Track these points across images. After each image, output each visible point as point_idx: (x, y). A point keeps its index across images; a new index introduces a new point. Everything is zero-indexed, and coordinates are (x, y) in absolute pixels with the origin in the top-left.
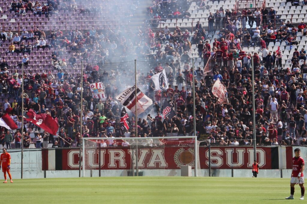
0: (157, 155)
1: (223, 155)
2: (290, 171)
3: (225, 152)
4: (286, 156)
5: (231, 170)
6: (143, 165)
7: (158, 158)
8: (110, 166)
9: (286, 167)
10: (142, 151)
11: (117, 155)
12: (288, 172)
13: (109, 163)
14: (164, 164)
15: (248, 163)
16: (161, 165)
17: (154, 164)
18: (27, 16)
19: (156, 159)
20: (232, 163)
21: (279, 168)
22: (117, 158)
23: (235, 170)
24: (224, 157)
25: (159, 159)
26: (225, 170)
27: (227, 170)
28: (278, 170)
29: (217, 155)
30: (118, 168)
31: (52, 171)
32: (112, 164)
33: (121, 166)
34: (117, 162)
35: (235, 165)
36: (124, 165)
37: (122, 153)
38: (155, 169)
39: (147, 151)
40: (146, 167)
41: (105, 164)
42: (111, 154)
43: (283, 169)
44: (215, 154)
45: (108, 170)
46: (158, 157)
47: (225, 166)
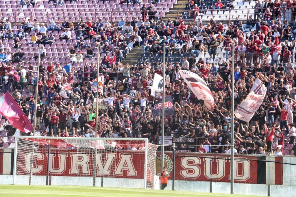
0: (125, 161)
1: (200, 164)
2: (279, 187)
3: (204, 161)
4: (274, 168)
5: (209, 183)
6: (108, 172)
7: (125, 165)
8: (72, 172)
9: (274, 182)
10: (109, 155)
11: (80, 159)
12: (276, 188)
13: (70, 168)
14: (132, 172)
15: (229, 175)
16: (129, 173)
17: (121, 171)
18: (64, 7)
19: (123, 166)
20: (210, 174)
21: (266, 182)
22: (80, 163)
23: (214, 183)
24: (202, 166)
25: (127, 166)
26: (203, 183)
27: (205, 182)
28: (265, 185)
29: (194, 163)
30: (81, 175)
31: (7, 176)
32: (74, 170)
33: (84, 173)
34: (80, 167)
35: (214, 177)
36: (87, 172)
37: (86, 157)
38: (123, 178)
39: (114, 156)
40: (112, 175)
41: (66, 169)
42: (73, 157)
43: (271, 184)
44: (191, 163)
45: (69, 177)
46: (125, 163)
47: (202, 178)
